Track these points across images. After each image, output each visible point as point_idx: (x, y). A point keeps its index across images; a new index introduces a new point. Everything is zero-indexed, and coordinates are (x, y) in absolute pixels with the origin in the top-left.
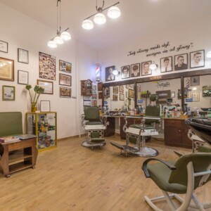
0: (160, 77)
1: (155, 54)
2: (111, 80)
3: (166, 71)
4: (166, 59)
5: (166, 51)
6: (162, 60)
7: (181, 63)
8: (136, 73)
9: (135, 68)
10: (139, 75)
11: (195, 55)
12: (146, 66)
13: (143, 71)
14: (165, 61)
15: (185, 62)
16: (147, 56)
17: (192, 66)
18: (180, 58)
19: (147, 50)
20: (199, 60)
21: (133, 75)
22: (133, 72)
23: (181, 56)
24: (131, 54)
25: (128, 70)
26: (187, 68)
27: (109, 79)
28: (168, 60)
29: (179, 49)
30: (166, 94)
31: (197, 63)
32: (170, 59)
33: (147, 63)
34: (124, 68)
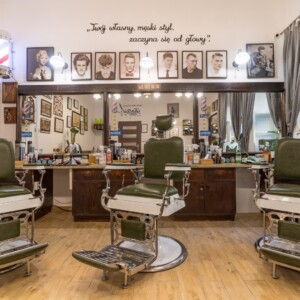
1: (147, 41)
2: (43, 79)
3: (168, 78)
4: (168, 54)
5: (167, 40)
6: (161, 55)
7: (192, 66)
8: (106, 73)
9: (106, 60)
10: (112, 76)
11: (213, 56)
12: (129, 60)
13: (123, 70)
14: (165, 56)
15: (199, 67)
16: (132, 40)
17: (209, 75)
18: (192, 58)
19: (131, 30)
20: (220, 67)
21: (99, 76)
22: (99, 68)
23: (192, 53)
25: (89, 62)
26: (201, 77)
27: (37, 75)
28: (171, 56)
29: (189, 41)
30: (135, 128)
31: (217, 70)
32: (174, 54)
33: (130, 54)
34: (79, 56)
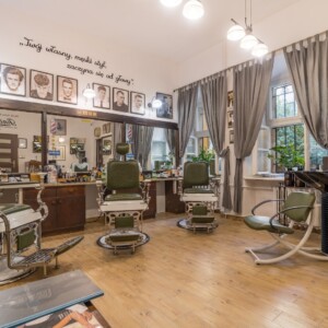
0: (85, 114)
1: (83, 71)
3: (102, 107)
4: (102, 88)
5: (101, 75)
6: (96, 87)
7: (121, 101)
9: (42, 79)
11: (136, 97)
12: (67, 85)
13: (61, 93)
14: (99, 89)
15: (126, 103)
16: (69, 66)
17: (133, 111)
18: (120, 95)
19: (68, 57)
20: (140, 105)
21: (34, 94)
23: (121, 91)
24: (28, 44)
25: (23, 78)
28: (105, 89)
29: (118, 80)
31: (138, 107)
33: (68, 80)
34: (10, 69)
